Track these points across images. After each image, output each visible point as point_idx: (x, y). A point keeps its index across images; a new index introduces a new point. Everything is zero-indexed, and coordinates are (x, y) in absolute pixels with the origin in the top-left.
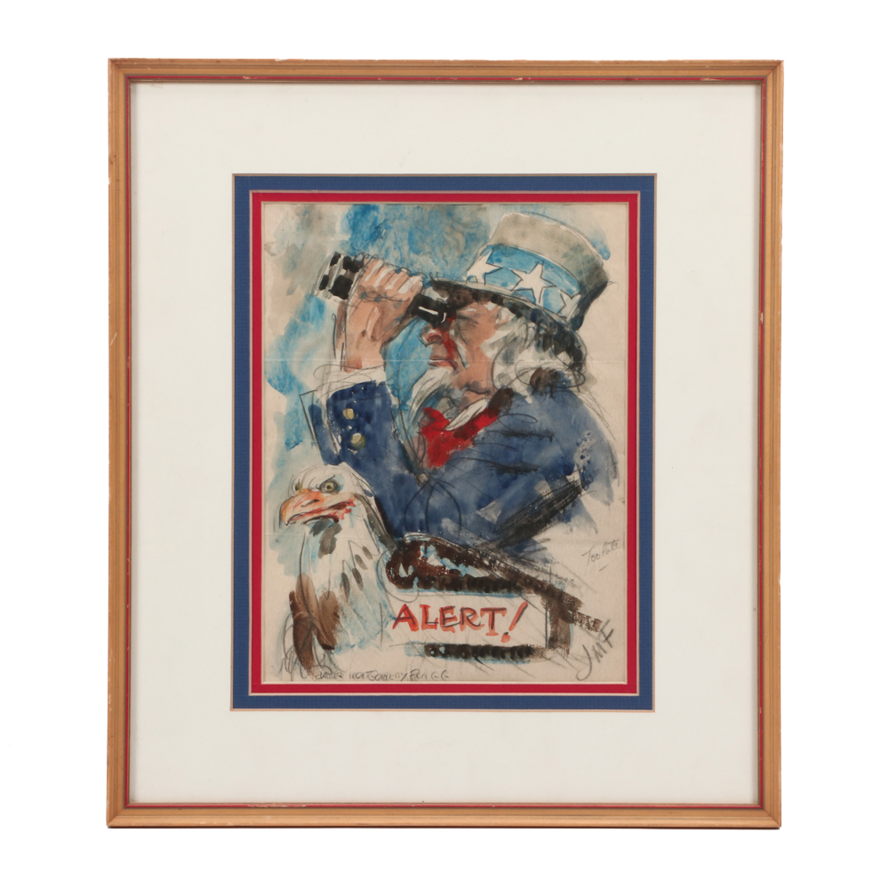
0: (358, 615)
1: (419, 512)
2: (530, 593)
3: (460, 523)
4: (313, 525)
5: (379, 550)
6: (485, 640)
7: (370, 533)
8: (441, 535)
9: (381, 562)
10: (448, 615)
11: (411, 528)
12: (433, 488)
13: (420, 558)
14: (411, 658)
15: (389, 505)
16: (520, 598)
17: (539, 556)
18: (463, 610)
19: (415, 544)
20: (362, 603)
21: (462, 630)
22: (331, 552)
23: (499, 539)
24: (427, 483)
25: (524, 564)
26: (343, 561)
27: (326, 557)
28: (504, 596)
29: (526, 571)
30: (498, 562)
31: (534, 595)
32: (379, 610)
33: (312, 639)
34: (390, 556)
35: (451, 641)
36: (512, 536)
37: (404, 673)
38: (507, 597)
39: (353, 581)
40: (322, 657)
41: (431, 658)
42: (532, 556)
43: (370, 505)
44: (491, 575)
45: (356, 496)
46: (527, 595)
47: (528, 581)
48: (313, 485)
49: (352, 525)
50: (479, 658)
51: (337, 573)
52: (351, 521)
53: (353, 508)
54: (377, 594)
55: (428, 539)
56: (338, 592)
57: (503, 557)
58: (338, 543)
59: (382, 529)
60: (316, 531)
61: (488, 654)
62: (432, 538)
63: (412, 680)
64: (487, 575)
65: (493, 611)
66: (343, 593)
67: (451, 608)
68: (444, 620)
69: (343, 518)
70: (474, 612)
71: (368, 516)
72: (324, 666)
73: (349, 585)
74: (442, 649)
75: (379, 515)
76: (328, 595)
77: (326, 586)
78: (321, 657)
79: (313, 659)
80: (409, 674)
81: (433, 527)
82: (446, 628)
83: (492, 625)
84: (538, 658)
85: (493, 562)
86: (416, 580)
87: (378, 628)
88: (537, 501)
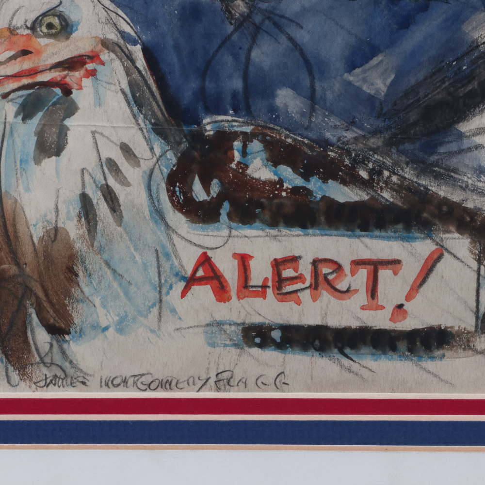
0: (114, 271)
1: (230, 77)
2: (449, 232)
3: (312, 98)
4: (20, 101)
5: (152, 149)
6: (358, 318)
7: (134, 116)
8: (275, 121)
9: (157, 171)
10: (288, 273)
11: (216, 108)
12: (258, 29)
13: (233, 166)
14: (219, 350)
15: (171, 60)
16: (429, 241)
17: (467, 162)
18: (316, 263)
19: (224, 139)
20: (121, 249)
21: (314, 299)
22: (58, 153)
23: (389, 128)
24: (247, 18)
25: (437, 177)
26: (83, 170)
27: (49, 163)
28: (396, 238)
29: (442, 191)
30: (386, 173)
31: (457, 235)
32: (155, 263)
33: (27, 316)
34: (174, 161)
35: (294, 320)
36: (416, 123)
37: (204, 377)
38: (403, 239)
39: (102, 208)
40: (47, 347)
41: (255, 351)
42: (454, 162)
43: (133, 62)
44: (372, 198)
45: (105, 44)
46: (442, 235)
47: (445, 209)
48: (18, 22)
49: (99, 101)
50: (348, 351)
51: (71, 191)
52: (97, 92)
53: (99, 68)
54: (152, 233)
55: (248, 129)
56: (74, 229)
57: (396, 163)
58: (71, 137)
59: (158, 108)
60: (27, 111)
61: (365, 344)
62: (257, 126)
63: (218, 389)
64: (366, 197)
65: (375, 266)
66: (84, 230)
67: (293, 260)
68: (280, 282)
69: (81, 88)
70: (338, 267)
71: (130, 84)
72: (52, 364)
73: (95, 215)
74: (276, 335)
75: (151, 81)
76: (55, 234)
77: (52, 217)
78: (44, 347)
79: (30, 351)
80: (213, 379)
81: (259, 105)
82: (283, 297)
83: (373, 291)
84: (461, 351)
85: (376, 173)
86: (226, 206)
87: (153, 295)
88: (467, 53)
